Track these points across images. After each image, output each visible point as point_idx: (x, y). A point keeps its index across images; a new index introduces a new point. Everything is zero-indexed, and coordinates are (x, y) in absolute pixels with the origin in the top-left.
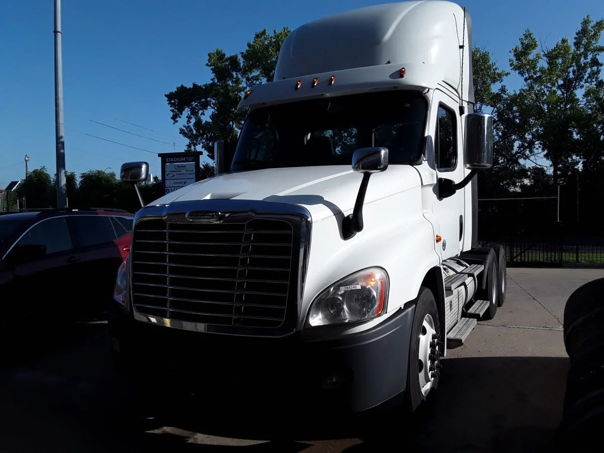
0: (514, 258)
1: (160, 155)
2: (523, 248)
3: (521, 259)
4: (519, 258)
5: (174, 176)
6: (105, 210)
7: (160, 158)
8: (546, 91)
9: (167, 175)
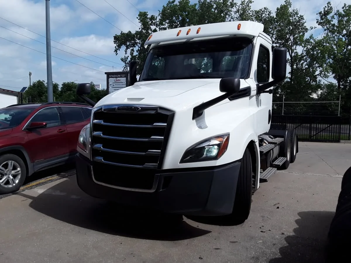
0: (312, 137)
1: (106, 73)
2: (317, 131)
3: (316, 138)
4: (315, 137)
5: (114, 85)
6: (77, 104)
7: (106, 75)
8: (336, 38)
9: (110, 85)
